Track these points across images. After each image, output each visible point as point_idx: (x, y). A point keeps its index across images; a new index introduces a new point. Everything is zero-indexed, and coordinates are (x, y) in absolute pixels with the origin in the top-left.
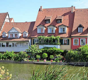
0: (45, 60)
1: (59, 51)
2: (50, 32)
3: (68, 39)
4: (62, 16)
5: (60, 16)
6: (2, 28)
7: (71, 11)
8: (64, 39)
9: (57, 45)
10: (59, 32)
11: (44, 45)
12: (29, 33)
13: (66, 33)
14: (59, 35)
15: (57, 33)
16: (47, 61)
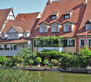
0: (39, 66)
1: (58, 55)
2: (54, 31)
3: (73, 40)
4: (72, 9)
5: (70, 10)
6: (3, 27)
7: (83, 3)
8: (69, 39)
9: (58, 47)
10: (64, 31)
11: (44, 48)
12: (31, 33)
13: (71, 32)
14: (64, 34)
15: (62, 32)
16: (40, 66)
